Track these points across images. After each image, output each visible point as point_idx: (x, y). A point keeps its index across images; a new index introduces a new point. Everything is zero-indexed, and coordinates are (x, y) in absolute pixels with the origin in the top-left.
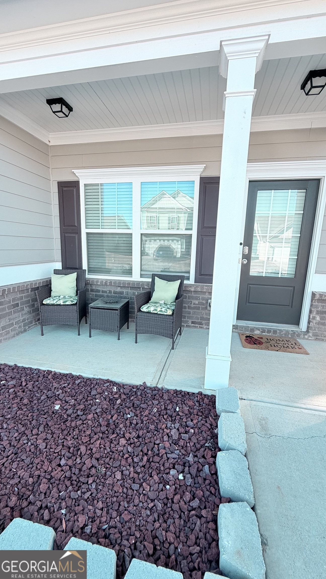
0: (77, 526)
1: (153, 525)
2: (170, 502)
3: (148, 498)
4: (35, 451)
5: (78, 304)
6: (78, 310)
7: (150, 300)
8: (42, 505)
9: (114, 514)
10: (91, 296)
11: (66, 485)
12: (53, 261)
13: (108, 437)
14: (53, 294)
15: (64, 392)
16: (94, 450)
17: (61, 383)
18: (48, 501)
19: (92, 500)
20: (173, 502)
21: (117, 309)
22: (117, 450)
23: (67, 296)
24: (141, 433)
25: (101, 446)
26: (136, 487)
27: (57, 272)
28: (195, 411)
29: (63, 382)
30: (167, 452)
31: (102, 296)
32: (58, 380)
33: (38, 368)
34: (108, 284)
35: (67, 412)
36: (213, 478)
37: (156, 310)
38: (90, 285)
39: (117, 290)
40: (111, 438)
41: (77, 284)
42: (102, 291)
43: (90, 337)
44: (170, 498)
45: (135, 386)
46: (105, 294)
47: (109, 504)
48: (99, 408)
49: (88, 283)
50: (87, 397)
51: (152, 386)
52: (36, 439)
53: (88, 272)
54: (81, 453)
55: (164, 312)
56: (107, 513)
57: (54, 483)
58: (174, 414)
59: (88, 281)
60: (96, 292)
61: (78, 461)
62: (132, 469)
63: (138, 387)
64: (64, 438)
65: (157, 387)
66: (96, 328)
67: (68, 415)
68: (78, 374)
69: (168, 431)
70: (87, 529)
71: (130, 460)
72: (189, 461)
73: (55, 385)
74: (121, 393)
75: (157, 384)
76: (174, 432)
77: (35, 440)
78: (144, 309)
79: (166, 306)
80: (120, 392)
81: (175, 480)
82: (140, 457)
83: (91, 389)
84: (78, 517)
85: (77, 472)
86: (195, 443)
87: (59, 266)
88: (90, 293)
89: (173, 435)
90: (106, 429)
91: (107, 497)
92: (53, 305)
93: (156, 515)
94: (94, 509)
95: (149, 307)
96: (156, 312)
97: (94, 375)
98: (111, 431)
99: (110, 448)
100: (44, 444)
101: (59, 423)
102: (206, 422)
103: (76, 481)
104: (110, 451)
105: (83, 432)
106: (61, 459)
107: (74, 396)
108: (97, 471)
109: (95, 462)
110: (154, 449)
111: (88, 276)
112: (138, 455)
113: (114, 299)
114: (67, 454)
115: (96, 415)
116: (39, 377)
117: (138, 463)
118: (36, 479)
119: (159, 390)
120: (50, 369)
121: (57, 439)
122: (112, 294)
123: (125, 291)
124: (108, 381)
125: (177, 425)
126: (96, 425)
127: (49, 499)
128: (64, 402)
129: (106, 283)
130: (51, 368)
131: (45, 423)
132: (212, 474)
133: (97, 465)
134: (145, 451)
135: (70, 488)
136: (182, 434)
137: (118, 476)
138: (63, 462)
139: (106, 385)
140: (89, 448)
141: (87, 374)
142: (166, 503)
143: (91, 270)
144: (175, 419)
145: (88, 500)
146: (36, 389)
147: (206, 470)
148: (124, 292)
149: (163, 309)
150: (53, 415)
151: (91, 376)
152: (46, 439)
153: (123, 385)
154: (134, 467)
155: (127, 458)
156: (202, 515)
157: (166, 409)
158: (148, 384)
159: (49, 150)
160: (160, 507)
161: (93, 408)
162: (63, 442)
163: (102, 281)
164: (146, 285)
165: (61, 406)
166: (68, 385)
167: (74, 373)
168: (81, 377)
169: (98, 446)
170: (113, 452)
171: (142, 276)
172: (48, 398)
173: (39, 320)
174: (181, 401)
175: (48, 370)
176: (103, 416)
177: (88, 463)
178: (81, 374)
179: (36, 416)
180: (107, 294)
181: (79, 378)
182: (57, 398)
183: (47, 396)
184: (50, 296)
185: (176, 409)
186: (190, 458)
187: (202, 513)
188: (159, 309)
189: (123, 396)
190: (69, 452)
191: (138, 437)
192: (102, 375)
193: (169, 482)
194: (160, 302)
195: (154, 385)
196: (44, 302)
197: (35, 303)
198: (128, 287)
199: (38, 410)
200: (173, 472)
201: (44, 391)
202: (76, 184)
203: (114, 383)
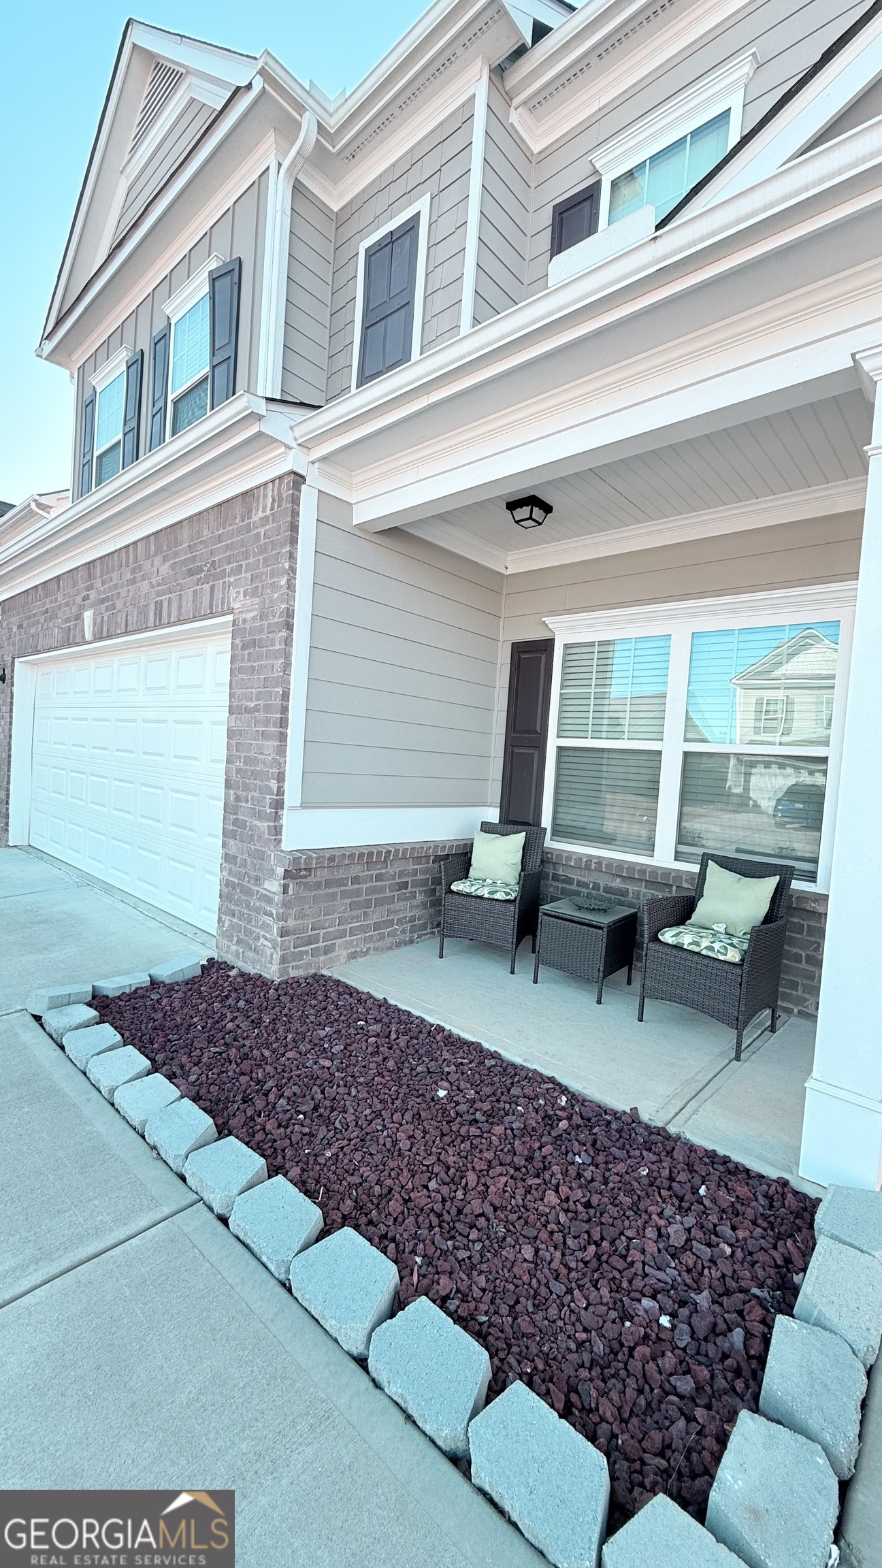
0: (434, 1291)
1: (576, 1371)
2: (626, 1353)
3: (578, 1320)
4: (392, 1149)
5: (517, 902)
6: (516, 916)
7: (690, 918)
8: (387, 1232)
9: (504, 1310)
10: (551, 890)
11: (430, 1221)
12: (484, 804)
13: (524, 1180)
14: (472, 873)
15: (459, 1071)
16: (492, 1189)
17: (456, 1056)
18: (398, 1231)
19: (470, 1267)
20: (631, 1355)
21: (602, 925)
22: (537, 1210)
23: (499, 882)
24: (595, 1200)
25: (506, 1189)
26: (559, 1288)
27: (487, 828)
28: (750, 1213)
29: (461, 1054)
30: (646, 1260)
31: (578, 894)
32: (452, 1047)
33: (423, 1015)
34: (593, 868)
35: (457, 1107)
36: (750, 1364)
37: (697, 944)
38: (552, 865)
39: (613, 885)
40: (530, 1183)
41: (523, 859)
42: (578, 881)
43: (535, 982)
44: (626, 1344)
45: (611, 1110)
46: (583, 890)
47: (498, 1289)
48: (519, 1121)
49: (547, 859)
50: (500, 1095)
51: (653, 1124)
52: (397, 1129)
53: (553, 834)
54: (467, 1184)
55: (718, 951)
56: (492, 1302)
57: (413, 1209)
58: (689, 1197)
59: (549, 856)
60: (563, 881)
61: (460, 1195)
62: (558, 1254)
63: (618, 1115)
64: (443, 1149)
65: (664, 1129)
66: (549, 964)
67: (457, 1113)
68: (493, 1049)
69: (662, 1222)
70: (451, 1304)
71: (558, 1237)
72: (696, 1303)
73: (446, 1055)
74: (573, 1111)
75: (667, 1125)
76: (675, 1229)
77: (395, 1130)
78: (668, 936)
79: (729, 939)
80: (573, 1109)
81: (651, 1321)
82: (583, 1243)
83: (512, 1084)
84: (439, 1279)
85: (454, 1211)
86: (723, 1276)
87: (493, 815)
88: (550, 882)
89: (672, 1234)
90: (523, 1162)
91: (498, 1276)
92: (469, 895)
93: (586, 1357)
94: (469, 1283)
95: (681, 932)
96: (696, 949)
97: (525, 1060)
98: (532, 1171)
99: (523, 1200)
100: (408, 1143)
101: (439, 1119)
102: (775, 1247)
103: (448, 1224)
104: (523, 1206)
105: (478, 1150)
106: (430, 1179)
107: (477, 1086)
108: (490, 1227)
109: (489, 1210)
110: (617, 1242)
111: (549, 843)
112: (579, 1236)
113: (599, 903)
114: (443, 1175)
115: (509, 1131)
116: (421, 1032)
117: (574, 1251)
118: (385, 1191)
119: (668, 1137)
120: (442, 1024)
121: (430, 1143)
122: (601, 892)
123: (631, 888)
124: (552, 1080)
125: (690, 1221)
126: (506, 1150)
127: (400, 1230)
128: (454, 1088)
129: (589, 864)
130: (445, 1022)
131: (415, 1110)
132: (750, 1357)
133: (491, 1216)
134: (597, 1237)
135: (437, 1229)
136: (694, 1242)
137: (528, 1252)
138: (433, 1185)
139: (546, 1086)
140: (483, 1180)
141: (513, 1054)
142: (615, 1351)
143: (559, 831)
144: (690, 1209)
145: (462, 1263)
146: (411, 1051)
147: (735, 1338)
148: (630, 891)
149: (717, 946)
150: (433, 1104)
151: (518, 1061)
152: (413, 1137)
153: (584, 1101)
154: (563, 1255)
155: (552, 1233)
156: (694, 1415)
157: (671, 1179)
158: (645, 1117)
159: (504, 584)
160: (599, 1348)
161: (507, 1119)
162: (440, 1154)
163: (580, 857)
164: (686, 881)
165: (448, 1093)
166: (471, 1063)
167: (486, 1045)
168: (497, 1056)
169: (501, 1185)
170: (528, 1210)
171: (678, 856)
172: (429, 1072)
173: (439, 925)
174: (717, 1179)
175: (438, 1025)
176: (523, 1139)
177: (476, 1206)
178: (500, 1051)
179: (403, 1094)
180: (588, 891)
181: (493, 1058)
182: (445, 1076)
183: (428, 1069)
184: (466, 877)
185: (698, 1190)
186: (703, 1299)
187: (695, 1413)
188: (705, 943)
189: (577, 1120)
190: (447, 1174)
191: (588, 1205)
192: (542, 1066)
193: (633, 1317)
194: (714, 927)
195: (660, 1124)
196: (454, 887)
197: (438, 888)
198: (641, 880)
199: (408, 1087)
200: (647, 1303)
201: (424, 1059)
202: (546, 646)
203: (564, 1090)
